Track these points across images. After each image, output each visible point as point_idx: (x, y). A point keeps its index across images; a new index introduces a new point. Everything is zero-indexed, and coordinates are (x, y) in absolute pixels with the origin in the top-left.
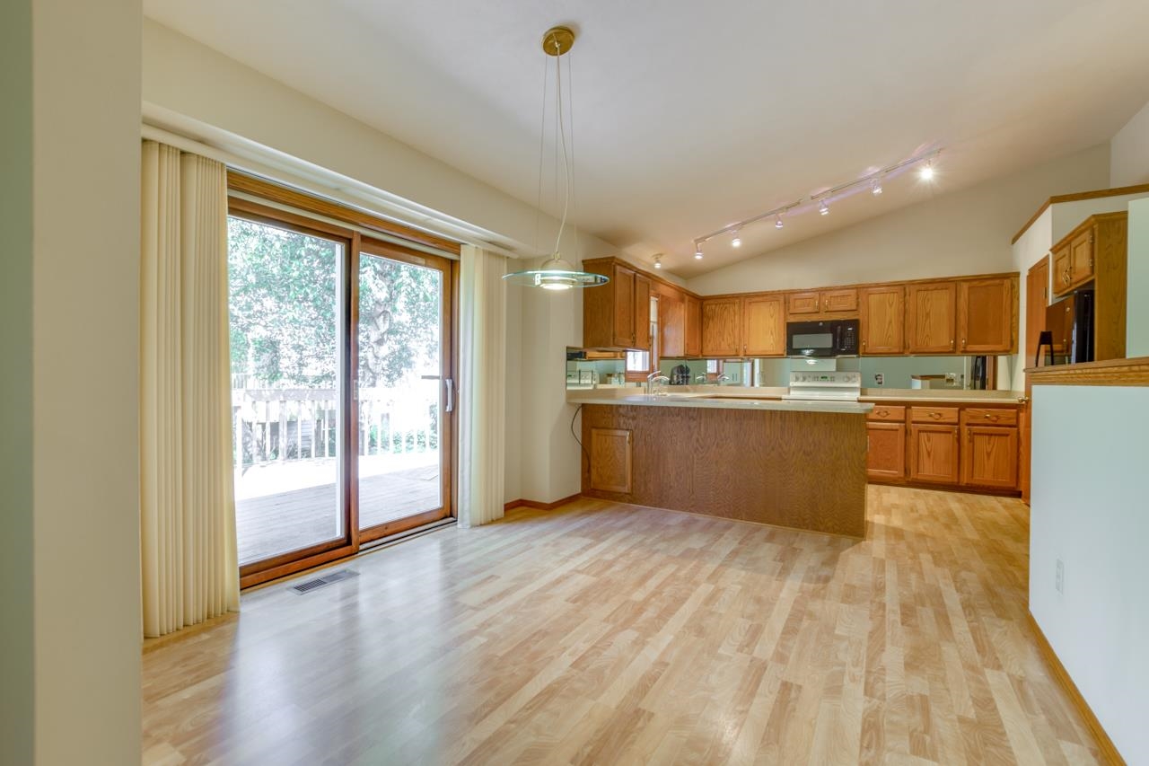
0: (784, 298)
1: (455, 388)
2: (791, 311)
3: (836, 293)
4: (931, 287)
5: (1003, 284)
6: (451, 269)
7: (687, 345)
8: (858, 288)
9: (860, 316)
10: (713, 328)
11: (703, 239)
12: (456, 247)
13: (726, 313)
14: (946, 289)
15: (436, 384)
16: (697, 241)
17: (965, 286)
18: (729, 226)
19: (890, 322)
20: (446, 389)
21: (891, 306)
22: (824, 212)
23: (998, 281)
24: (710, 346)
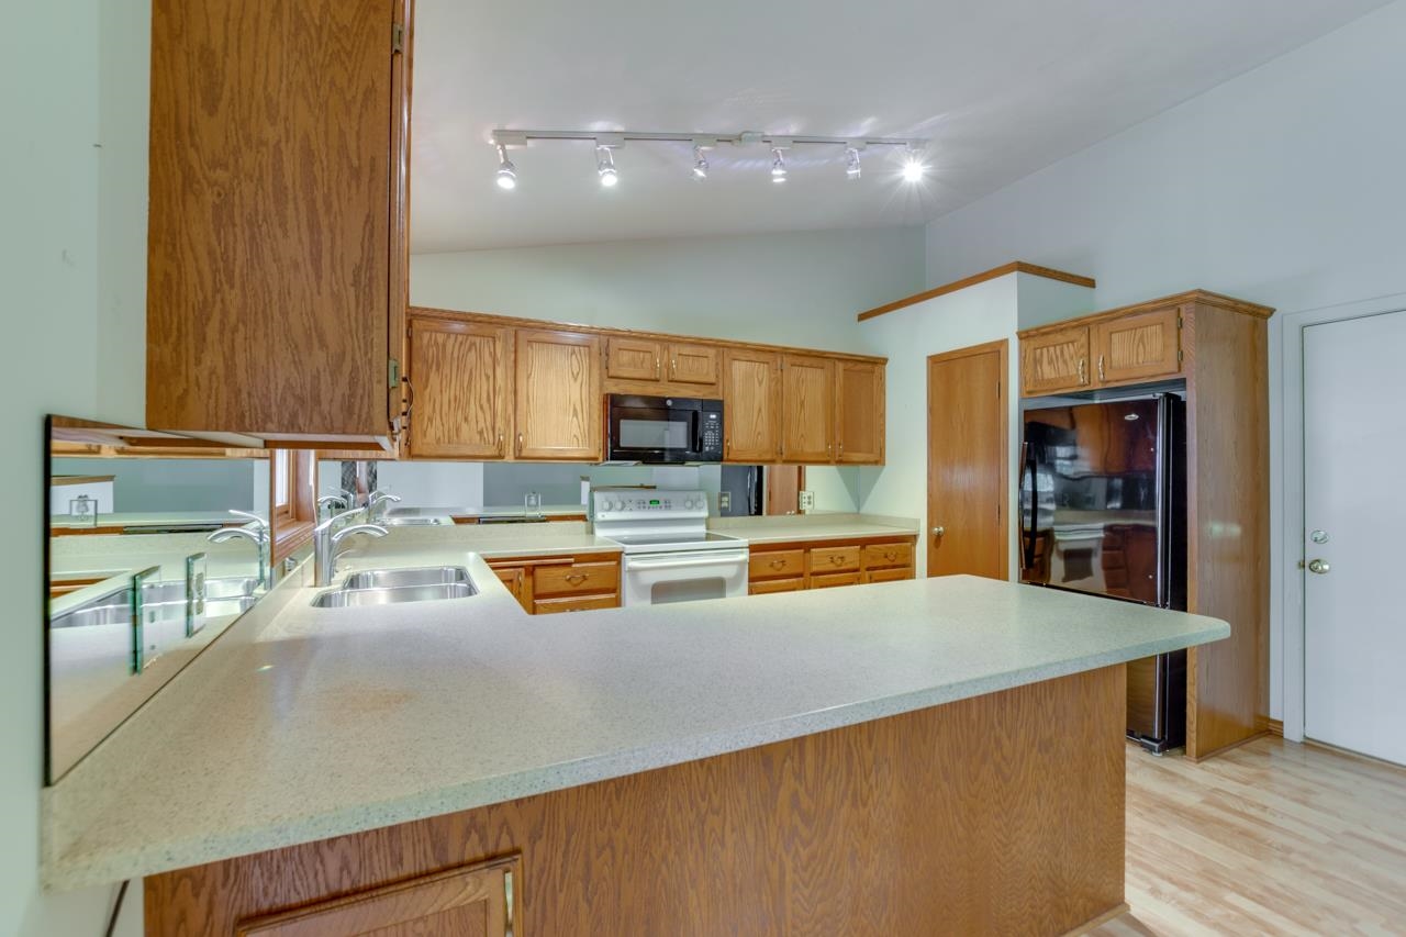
2: (612, 373)
3: (687, 350)
4: (807, 361)
5: (873, 372)
8: (717, 347)
9: (726, 396)
13: (472, 356)
14: (822, 368)
17: (840, 366)
18: (599, 126)
19: (760, 410)
21: (760, 383)
22: (778, 176)
23: (869, 367)
24: (431, 432)
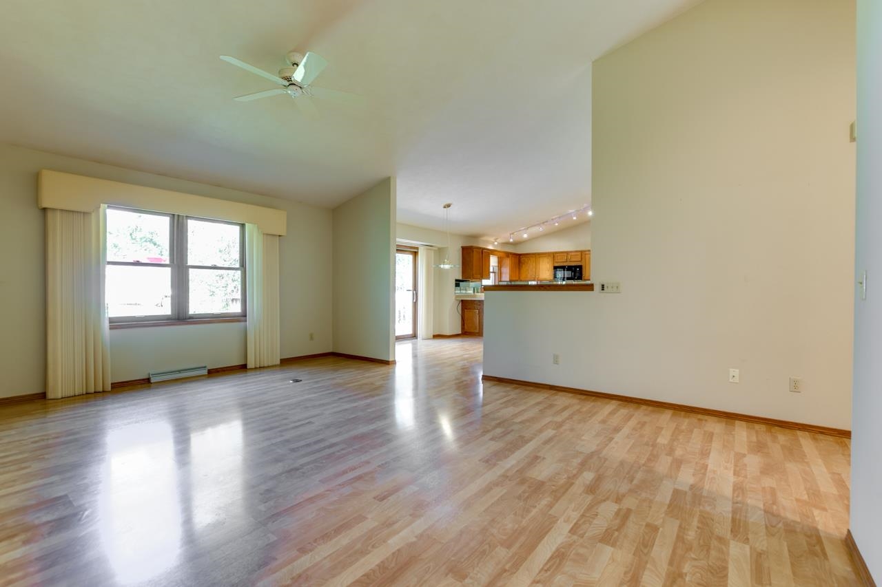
0: (553, 255)
1: (417, 294)
2: (555, 261)
3: (573, 254)
6: (415, 254)
7: (511, 276)
8: (582, 252)
9: (583, 264)
10: (524, 269)
11: (513, 234)
12: (417, 248)
13: (529, 261)
15: (411, 292)
16: (510, 234)
20: (413, 294)
24: (523, 276)
